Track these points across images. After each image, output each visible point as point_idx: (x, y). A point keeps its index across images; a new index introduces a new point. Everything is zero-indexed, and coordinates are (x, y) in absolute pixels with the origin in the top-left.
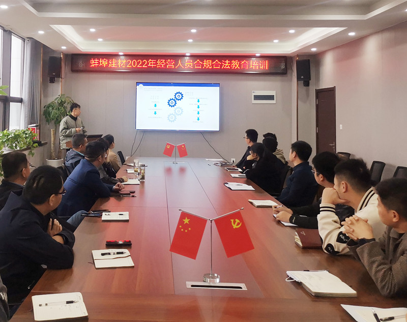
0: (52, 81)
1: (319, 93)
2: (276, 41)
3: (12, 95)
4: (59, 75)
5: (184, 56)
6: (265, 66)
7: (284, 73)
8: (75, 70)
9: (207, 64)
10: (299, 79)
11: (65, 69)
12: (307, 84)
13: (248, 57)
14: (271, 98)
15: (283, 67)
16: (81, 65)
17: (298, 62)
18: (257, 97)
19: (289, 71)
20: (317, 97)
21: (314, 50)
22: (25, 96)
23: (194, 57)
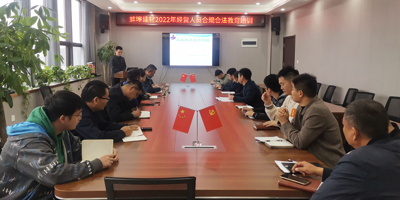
0: (103, 32)
1: (285, 39)
2: (258, 4)
3: (74, 41)
4: (107, 28)
5: (195, 14)
6: (250, 21)
7: (263, 26)
8: (119, 24)
9: (212, 20)
10: (272, 30)
11: (111, 24)
12: (278, 33)
13: (239, 15)
14: (254, 43)
15: (263, 22)
16: (123, 21)
17: (272, 18)
18: (245, 43)
19: (266, 25)
20: (284, 43)
21: (283, 10)
22: (83, 43)
23: (202, 15)
